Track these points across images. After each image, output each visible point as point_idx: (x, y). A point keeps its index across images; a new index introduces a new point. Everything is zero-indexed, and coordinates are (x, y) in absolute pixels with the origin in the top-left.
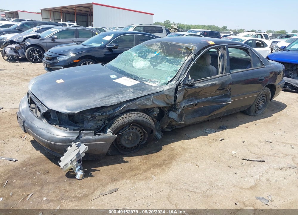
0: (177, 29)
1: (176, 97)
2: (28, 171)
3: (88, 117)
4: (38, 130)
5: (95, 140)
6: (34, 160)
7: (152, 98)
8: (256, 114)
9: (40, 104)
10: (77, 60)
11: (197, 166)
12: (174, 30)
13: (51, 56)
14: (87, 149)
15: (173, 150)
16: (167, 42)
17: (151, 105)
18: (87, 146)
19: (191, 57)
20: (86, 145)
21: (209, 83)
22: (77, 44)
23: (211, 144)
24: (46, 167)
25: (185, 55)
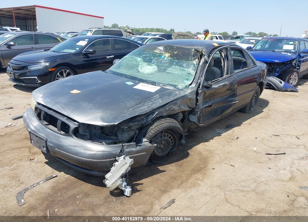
0: (132, 32)
1: (197, 100)
2: (66, 196)
3: (125, 127)
4: (71, 149)
5: (138, 152)
6: (63, 183)
7: (179, 103)
8: (250, 111)
9: (66, 119)
10: (53, 68)
11: (231, 165)
12: (129, 34)
13: (20, 66)
14: (133, 163)
15: (200, 154)
16: (172, 45)
17: (178, 109)
18: (133, 159)
19: (205, 60)
20: (130, 158)
21: (222, 84)
22: (45, 50)
23: (230, 143)
24: (83, 188)
25: (195, 57)
